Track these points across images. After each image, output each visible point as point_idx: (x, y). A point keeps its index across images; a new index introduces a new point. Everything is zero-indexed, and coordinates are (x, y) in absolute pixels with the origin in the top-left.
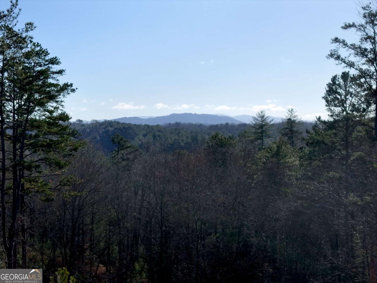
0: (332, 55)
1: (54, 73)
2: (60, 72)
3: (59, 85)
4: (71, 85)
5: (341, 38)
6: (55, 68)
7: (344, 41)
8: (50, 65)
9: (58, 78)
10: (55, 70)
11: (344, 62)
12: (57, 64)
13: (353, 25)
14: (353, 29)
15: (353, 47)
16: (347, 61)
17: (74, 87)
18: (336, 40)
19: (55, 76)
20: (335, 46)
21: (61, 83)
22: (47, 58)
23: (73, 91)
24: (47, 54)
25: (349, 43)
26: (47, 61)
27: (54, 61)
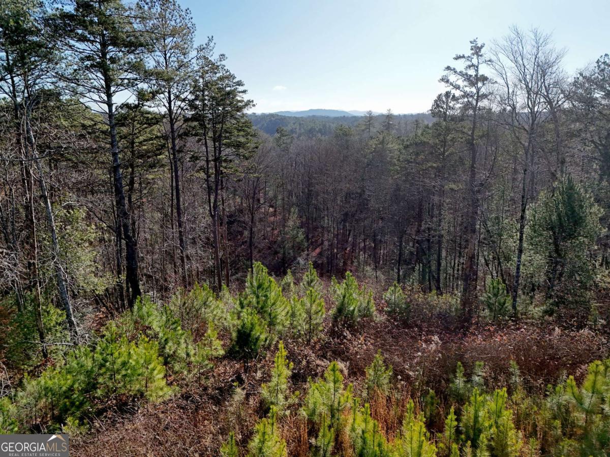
0: (442, 80)
1: (240, 92)
2: (244, 92)
3: (243, 101)
4: (253, 101)
5: (452, 67)
6: (241, 88)
7: (454, 69)
8: (237, 87)
9: (243, 96)
10: (240, 90)
11: (452, 85)
12: (242, 85)
13: (463, 57)
14: (463, 60)
15: (461, 74)
16: (454, 84)
17: (254, 103)
18: (448, 68)
19: (241, 94)
20: (447, 72)
21: (245, 100)
22: (234, 81)
23: (254, 105)
24: (234, 78)
25: (458, 71)
26: (235, 83)
27: (239, 83)
